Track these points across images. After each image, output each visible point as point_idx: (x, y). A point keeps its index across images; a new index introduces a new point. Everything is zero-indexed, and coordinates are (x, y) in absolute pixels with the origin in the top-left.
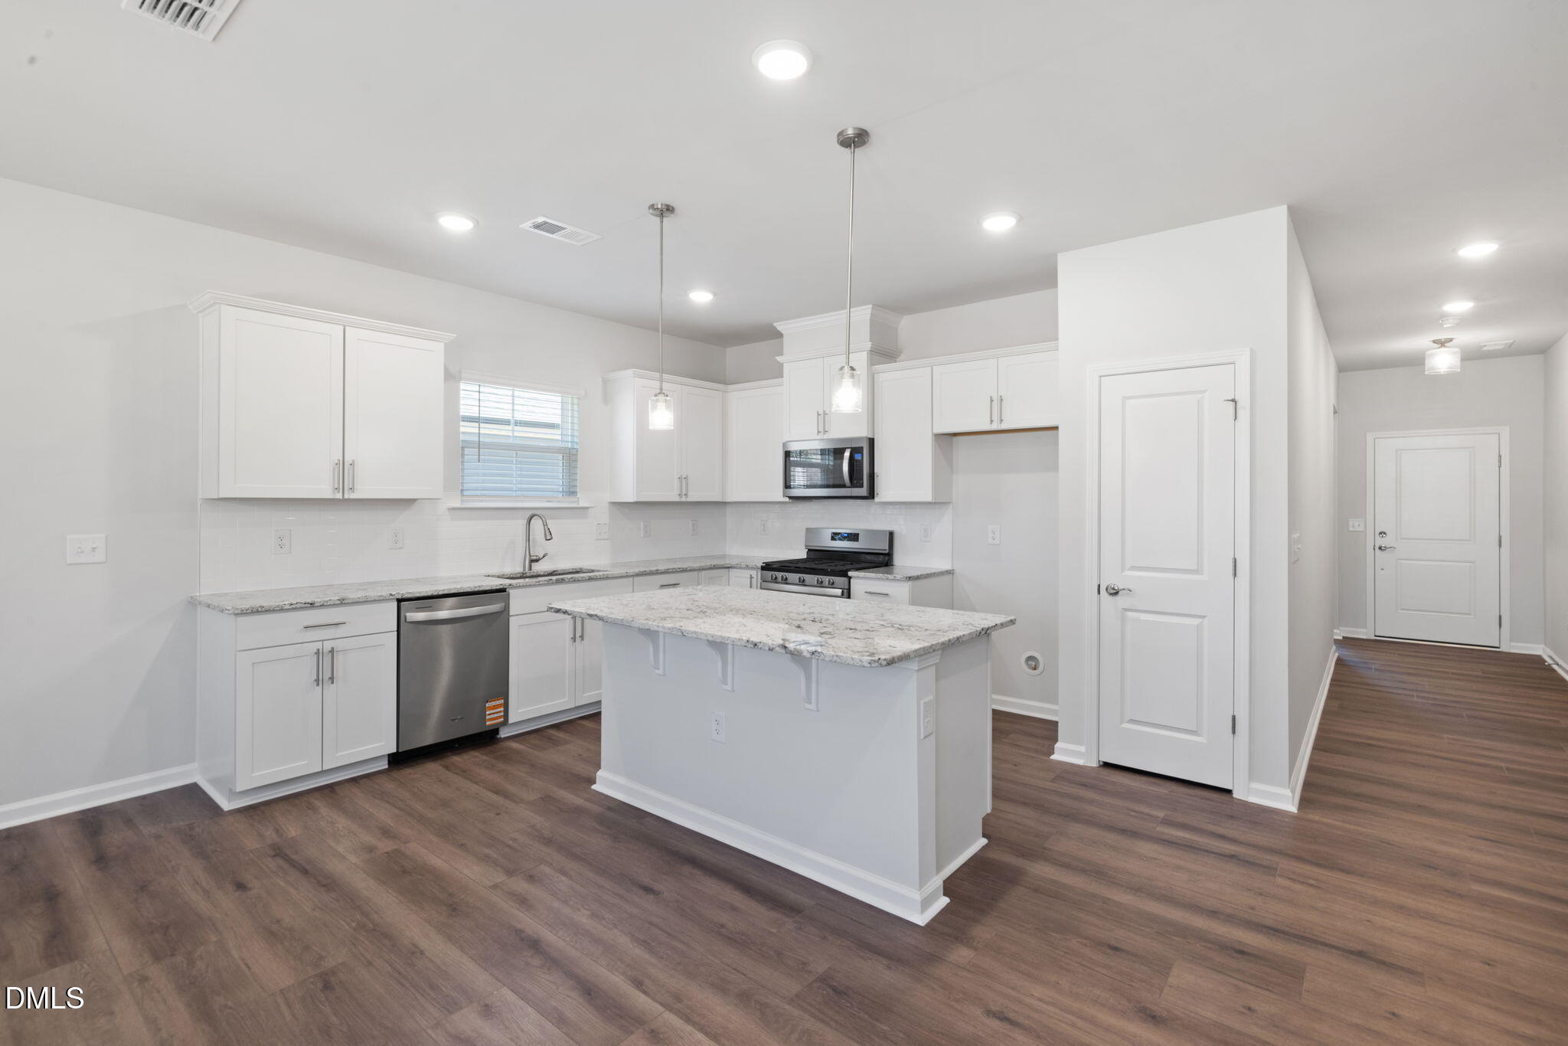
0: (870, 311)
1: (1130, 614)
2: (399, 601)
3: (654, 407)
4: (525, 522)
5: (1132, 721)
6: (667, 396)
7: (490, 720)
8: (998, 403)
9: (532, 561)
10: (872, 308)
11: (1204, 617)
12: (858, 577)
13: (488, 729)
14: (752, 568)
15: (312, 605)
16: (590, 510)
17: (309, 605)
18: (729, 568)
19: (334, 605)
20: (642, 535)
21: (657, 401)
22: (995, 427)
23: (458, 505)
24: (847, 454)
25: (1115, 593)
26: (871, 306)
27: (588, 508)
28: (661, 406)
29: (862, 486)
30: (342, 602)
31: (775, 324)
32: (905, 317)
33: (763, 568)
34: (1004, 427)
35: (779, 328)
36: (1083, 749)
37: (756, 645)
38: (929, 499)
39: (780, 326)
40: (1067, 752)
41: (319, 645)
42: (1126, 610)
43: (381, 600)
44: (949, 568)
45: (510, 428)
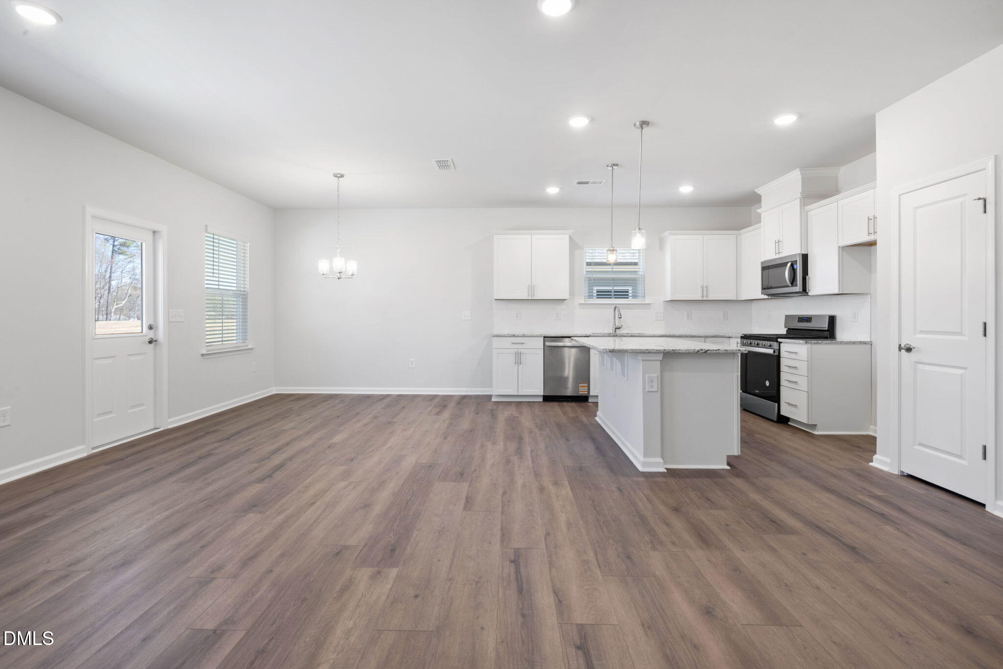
0: (799, 172)
1: (920, 367)
2: (544, 337)
4: (613, 310)
5: (921, 444)
7: (581, 391)
8: (873, 220)
9: (616, 328)
10: (800, 170)
11: (966, 369)
12: (785, 343)
13: (579, 395)
14: (737, 338)
15: (514, 336)
16: (651, 305)
18: (730, 337)
19: (521, 336)
20: (685, 319)
22: (871, 237)
23: (583, 302)
24: (789, 264)
25: (909, 350)
26: (798, 169)
27: (650, 304)
29: (797, 286)
30: (524, 336)
31: (755, 190)
32: (842, 168)
33: (742, 337)
35: (758, 192)
36: (888, 460)
38: (837, 292)
39: (759, 191)
40: (882, 462)
41: (516, 350)
42: (916, 363)
43: (538, 336)
44: (868, 340)
45: (610, 267)
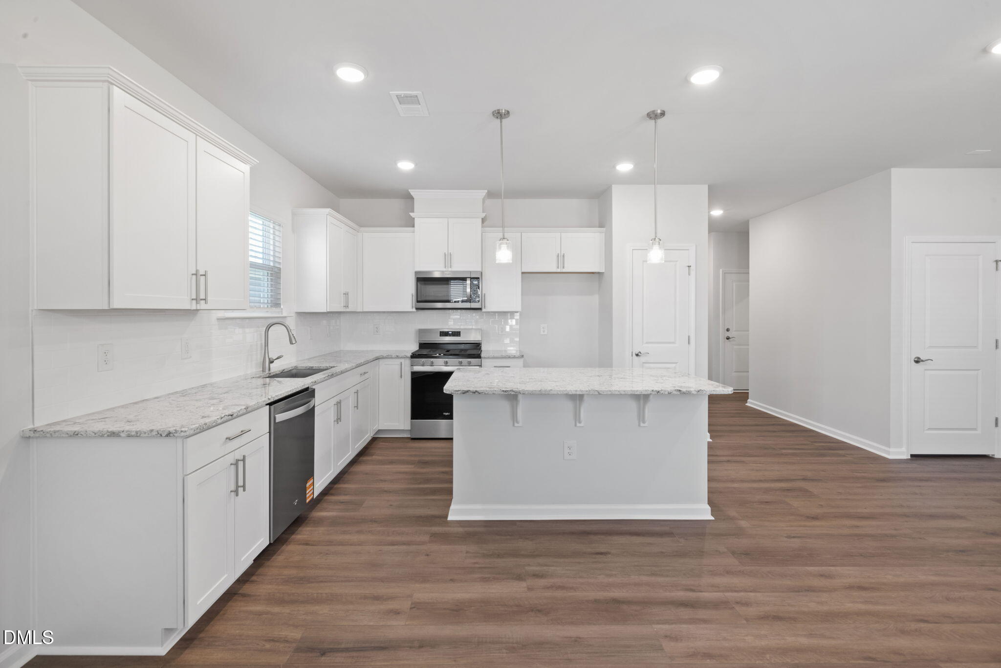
0: (484, 194)
3: (500, 248)
4: (265, 329)
6: (508, 240)
8: (561, 258)
9: (270, 363)
11: (677, 363)
14: (402, 358)
15: (232, 416)
17: (230, 417)
21: (501, 244)
22: (559, 270)
24: (468, 282)
26: (486, 191)
27: (286, 317)
28: (504, 247)
29: (478, 302)
31: (409, 190)
33: (413, 357)
34: (564, 270)
37: (658, 392)
38: (519, 309)
39: (413, 192)
41: (231, 455)
42: (644, 363)
